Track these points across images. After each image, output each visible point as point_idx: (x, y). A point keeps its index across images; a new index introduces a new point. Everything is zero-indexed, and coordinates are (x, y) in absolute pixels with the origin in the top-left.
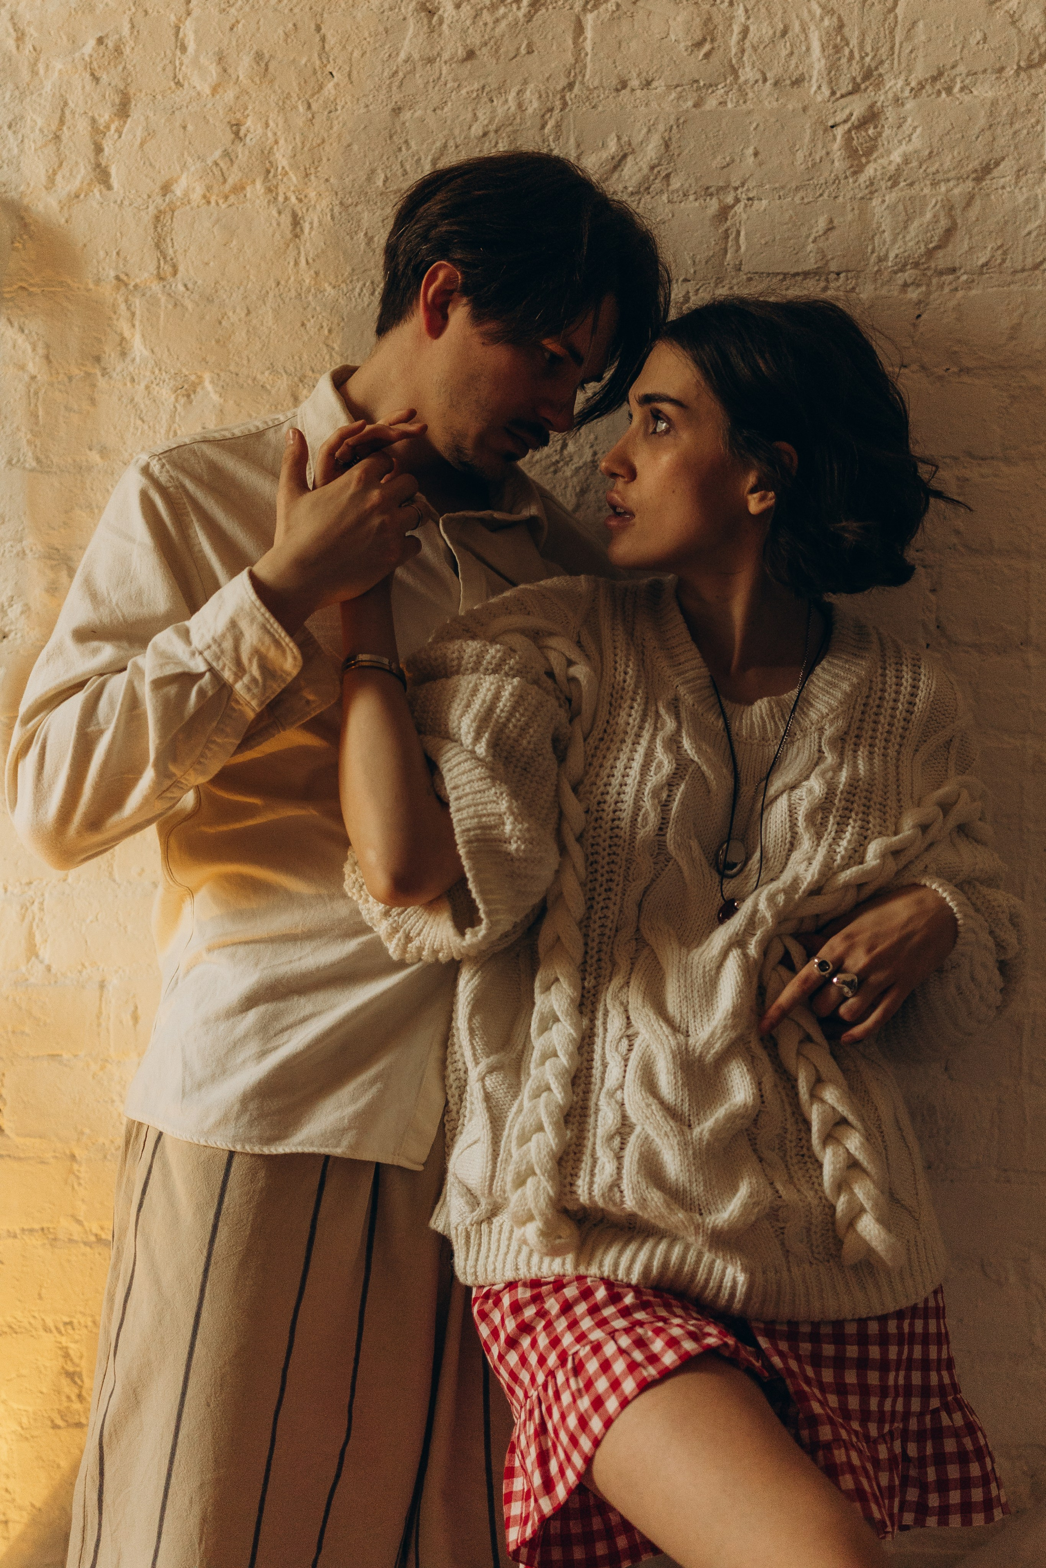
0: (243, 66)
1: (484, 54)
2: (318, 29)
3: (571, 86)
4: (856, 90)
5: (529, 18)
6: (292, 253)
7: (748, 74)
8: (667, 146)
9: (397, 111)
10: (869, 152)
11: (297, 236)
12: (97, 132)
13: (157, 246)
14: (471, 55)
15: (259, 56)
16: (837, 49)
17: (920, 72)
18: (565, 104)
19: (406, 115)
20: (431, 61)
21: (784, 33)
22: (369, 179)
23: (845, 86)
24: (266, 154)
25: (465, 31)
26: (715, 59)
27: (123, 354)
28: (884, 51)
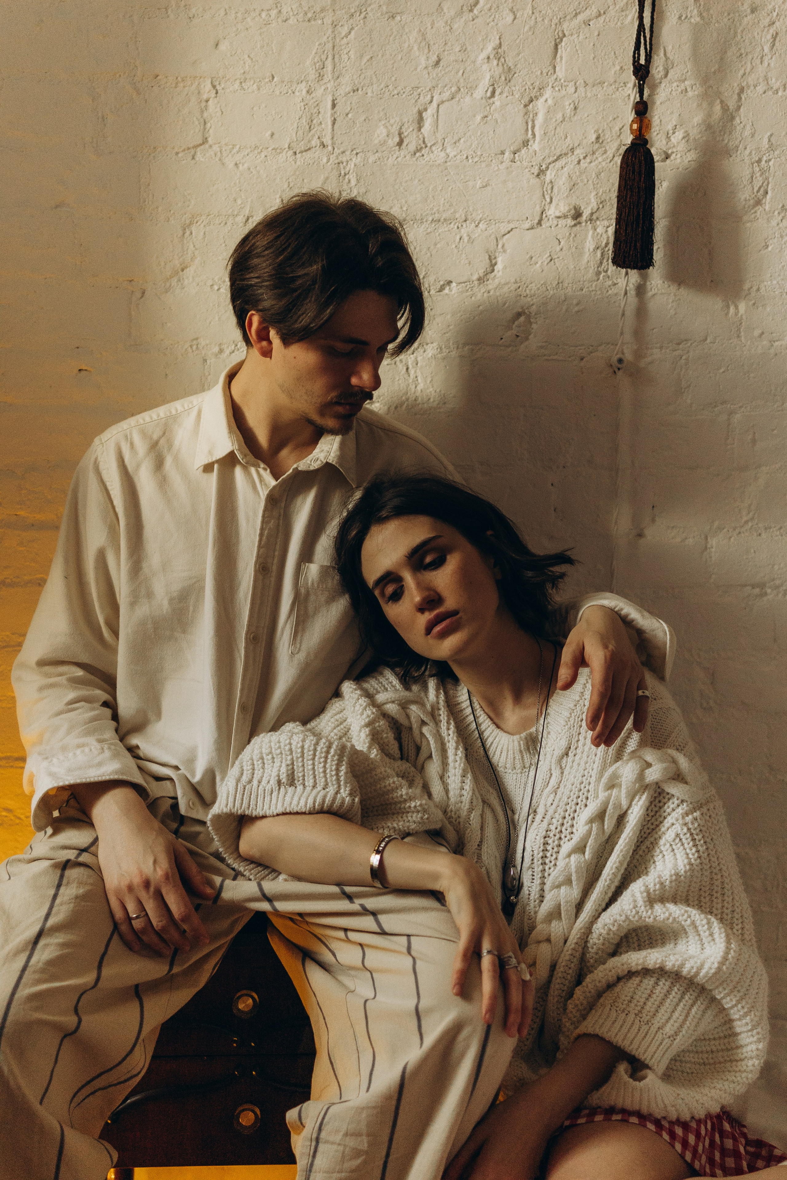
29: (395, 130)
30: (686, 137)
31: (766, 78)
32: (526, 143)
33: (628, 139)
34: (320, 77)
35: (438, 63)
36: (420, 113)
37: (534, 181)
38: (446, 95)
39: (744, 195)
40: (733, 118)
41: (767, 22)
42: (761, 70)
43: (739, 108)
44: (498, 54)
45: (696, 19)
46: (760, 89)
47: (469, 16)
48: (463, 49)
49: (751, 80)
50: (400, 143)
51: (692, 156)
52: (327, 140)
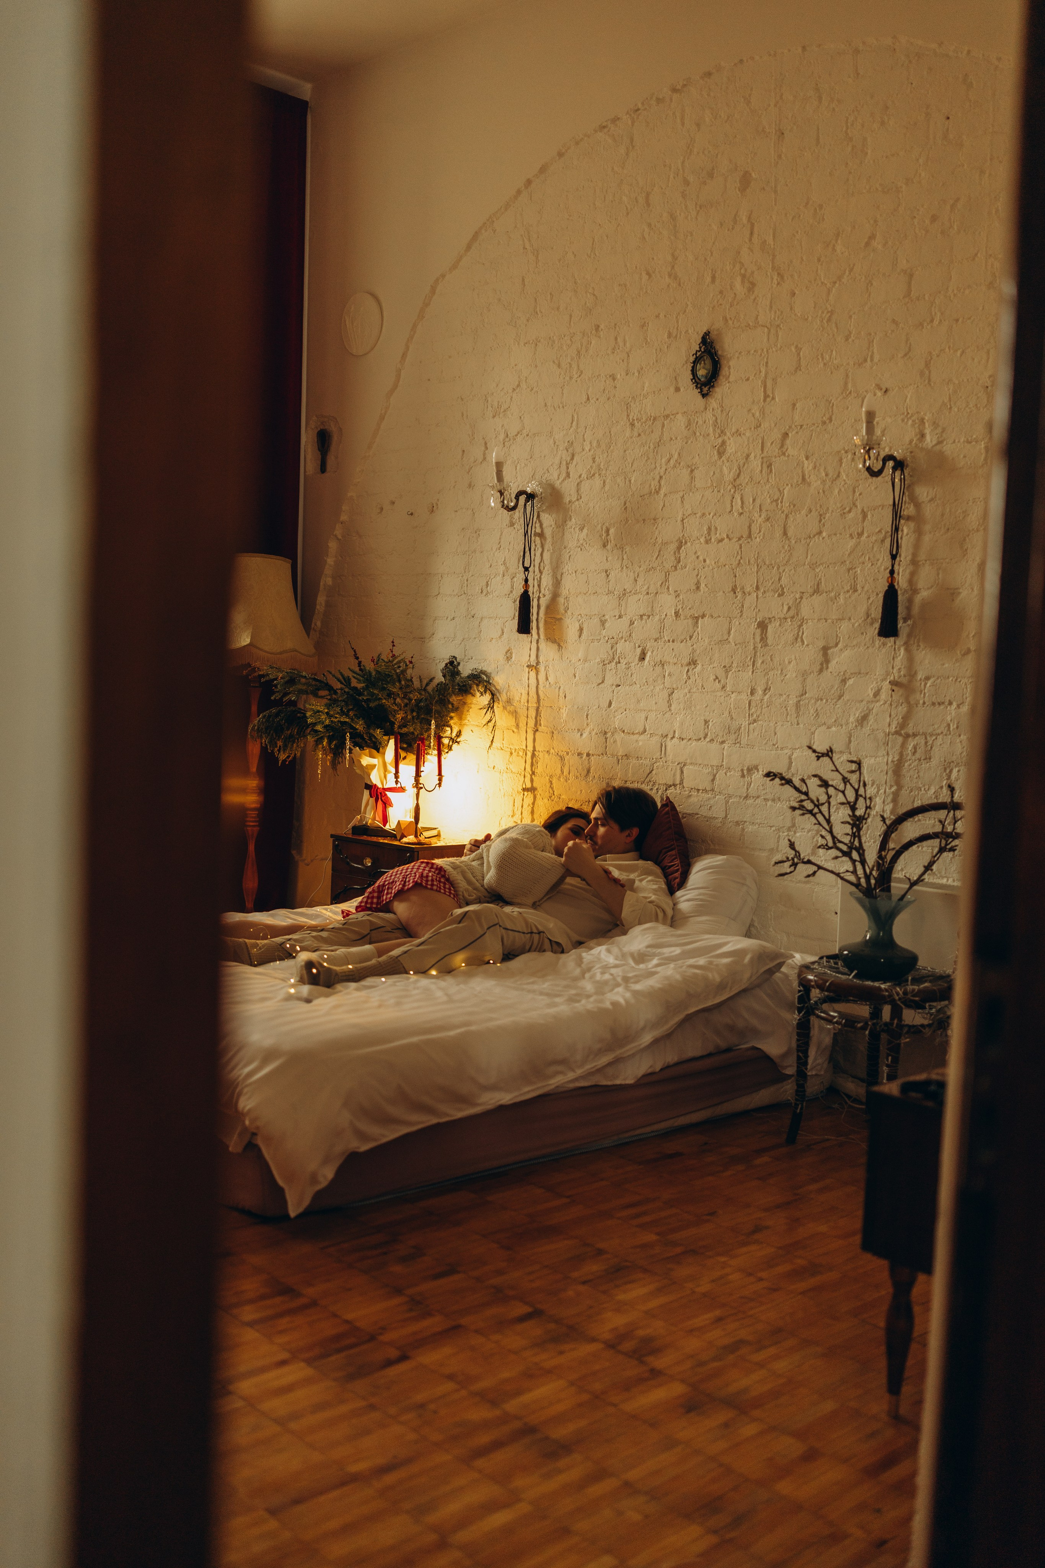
0: (595, 444)
1: (642, 434)
2: (610, 432)
3: (660, 441)
4: (720, 436)
5: (653, 424)
6: (603, 490)
7: (698, 434)
8: (679, 455)
9: (625, 451)
10: (724, 453)
11: (604, 486)
12: (567, 464)
13: (577, 491)
14: (639, 435)
15: (598, 441)
16: (715, 426)
17: (734, 430)
18: (659, 446)
19: (627, 452)
20: (631, 438)
21: (705, 422)
22: (619, 470)
23: (717, 436)
24: (599, 465)
25: (639, 429)
26: (690, 431)
27: (570, 520)
28: (726, 426)
29: (480, 588)
30: (548, 589)
31: (568, 570)
32: (512, 592)
33: (522, 590)
34: (465, 572)
35: (491, 566)
36: (487, 582)
37: (513, 604)
38: (493, 577)
39: (562, 609)
40: (559, 583)
41: (568, 552)
42: (567, 567)
43: (561, 580)
44: (504, 563)
45: (552, 551)
46: (567, 573)
47: (498, 551)
48: (497, 562)
49: (564, 571)
50: (482, 592)
51: (550, 596)
52: (466, 592)
